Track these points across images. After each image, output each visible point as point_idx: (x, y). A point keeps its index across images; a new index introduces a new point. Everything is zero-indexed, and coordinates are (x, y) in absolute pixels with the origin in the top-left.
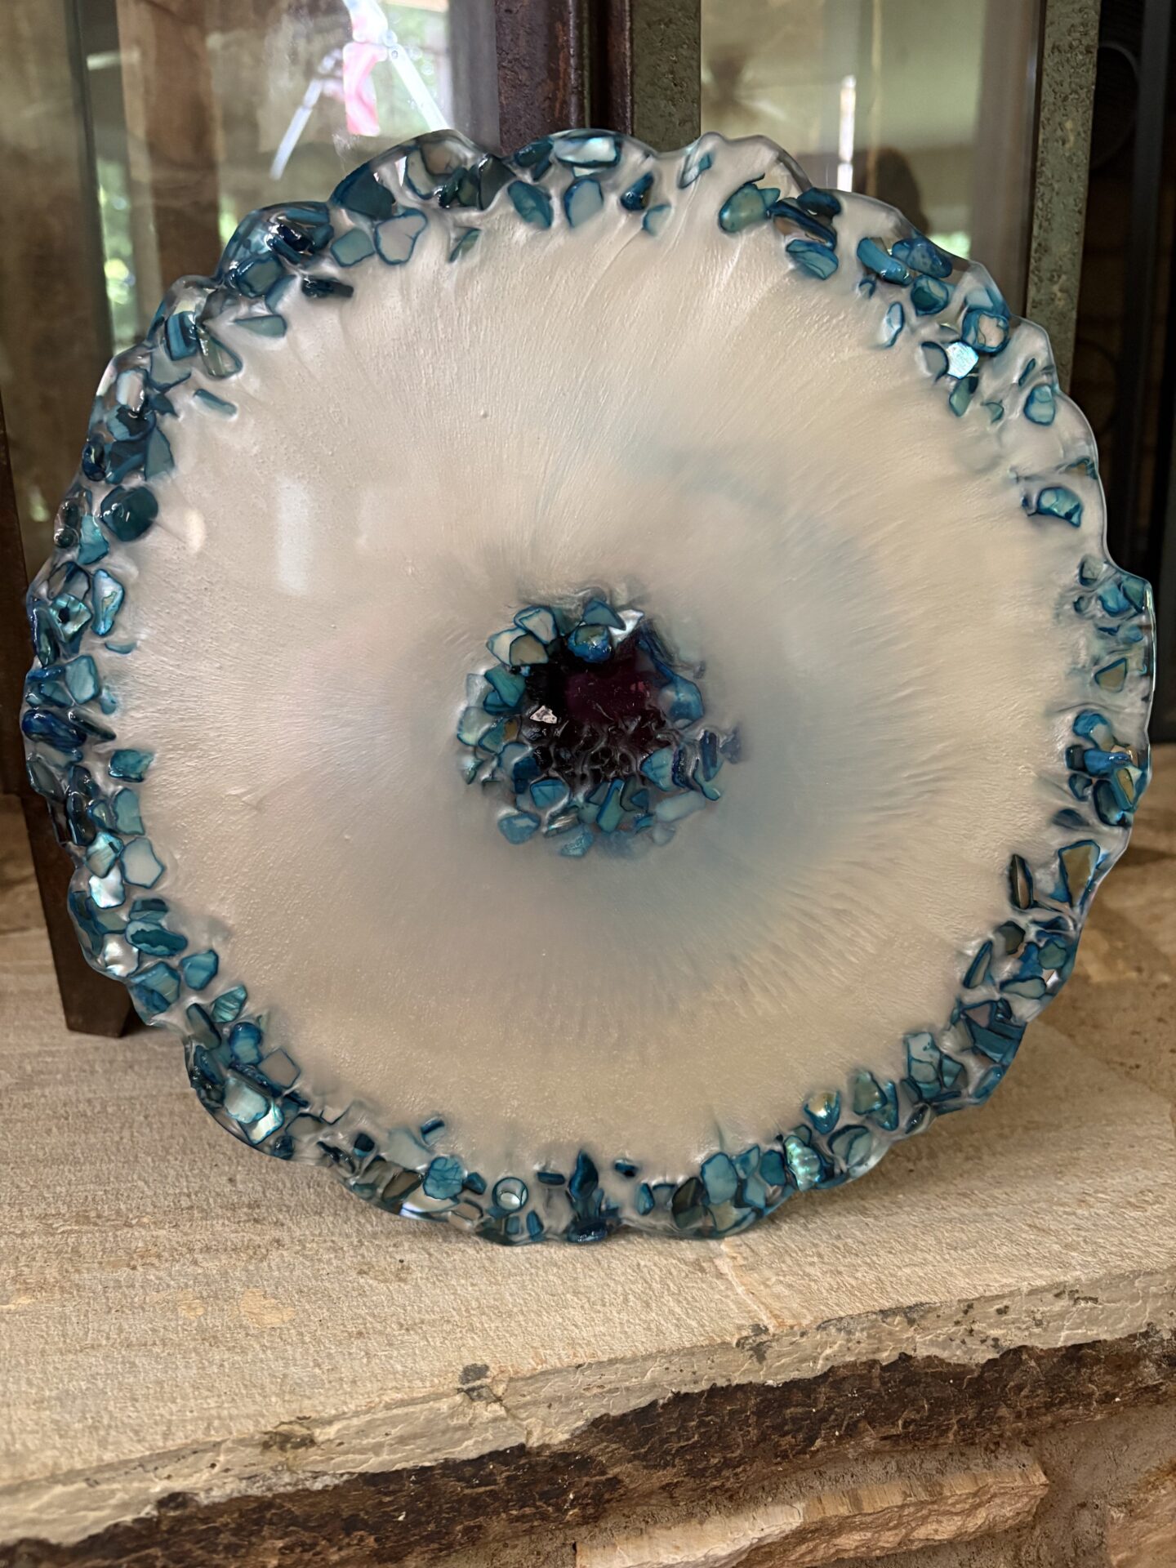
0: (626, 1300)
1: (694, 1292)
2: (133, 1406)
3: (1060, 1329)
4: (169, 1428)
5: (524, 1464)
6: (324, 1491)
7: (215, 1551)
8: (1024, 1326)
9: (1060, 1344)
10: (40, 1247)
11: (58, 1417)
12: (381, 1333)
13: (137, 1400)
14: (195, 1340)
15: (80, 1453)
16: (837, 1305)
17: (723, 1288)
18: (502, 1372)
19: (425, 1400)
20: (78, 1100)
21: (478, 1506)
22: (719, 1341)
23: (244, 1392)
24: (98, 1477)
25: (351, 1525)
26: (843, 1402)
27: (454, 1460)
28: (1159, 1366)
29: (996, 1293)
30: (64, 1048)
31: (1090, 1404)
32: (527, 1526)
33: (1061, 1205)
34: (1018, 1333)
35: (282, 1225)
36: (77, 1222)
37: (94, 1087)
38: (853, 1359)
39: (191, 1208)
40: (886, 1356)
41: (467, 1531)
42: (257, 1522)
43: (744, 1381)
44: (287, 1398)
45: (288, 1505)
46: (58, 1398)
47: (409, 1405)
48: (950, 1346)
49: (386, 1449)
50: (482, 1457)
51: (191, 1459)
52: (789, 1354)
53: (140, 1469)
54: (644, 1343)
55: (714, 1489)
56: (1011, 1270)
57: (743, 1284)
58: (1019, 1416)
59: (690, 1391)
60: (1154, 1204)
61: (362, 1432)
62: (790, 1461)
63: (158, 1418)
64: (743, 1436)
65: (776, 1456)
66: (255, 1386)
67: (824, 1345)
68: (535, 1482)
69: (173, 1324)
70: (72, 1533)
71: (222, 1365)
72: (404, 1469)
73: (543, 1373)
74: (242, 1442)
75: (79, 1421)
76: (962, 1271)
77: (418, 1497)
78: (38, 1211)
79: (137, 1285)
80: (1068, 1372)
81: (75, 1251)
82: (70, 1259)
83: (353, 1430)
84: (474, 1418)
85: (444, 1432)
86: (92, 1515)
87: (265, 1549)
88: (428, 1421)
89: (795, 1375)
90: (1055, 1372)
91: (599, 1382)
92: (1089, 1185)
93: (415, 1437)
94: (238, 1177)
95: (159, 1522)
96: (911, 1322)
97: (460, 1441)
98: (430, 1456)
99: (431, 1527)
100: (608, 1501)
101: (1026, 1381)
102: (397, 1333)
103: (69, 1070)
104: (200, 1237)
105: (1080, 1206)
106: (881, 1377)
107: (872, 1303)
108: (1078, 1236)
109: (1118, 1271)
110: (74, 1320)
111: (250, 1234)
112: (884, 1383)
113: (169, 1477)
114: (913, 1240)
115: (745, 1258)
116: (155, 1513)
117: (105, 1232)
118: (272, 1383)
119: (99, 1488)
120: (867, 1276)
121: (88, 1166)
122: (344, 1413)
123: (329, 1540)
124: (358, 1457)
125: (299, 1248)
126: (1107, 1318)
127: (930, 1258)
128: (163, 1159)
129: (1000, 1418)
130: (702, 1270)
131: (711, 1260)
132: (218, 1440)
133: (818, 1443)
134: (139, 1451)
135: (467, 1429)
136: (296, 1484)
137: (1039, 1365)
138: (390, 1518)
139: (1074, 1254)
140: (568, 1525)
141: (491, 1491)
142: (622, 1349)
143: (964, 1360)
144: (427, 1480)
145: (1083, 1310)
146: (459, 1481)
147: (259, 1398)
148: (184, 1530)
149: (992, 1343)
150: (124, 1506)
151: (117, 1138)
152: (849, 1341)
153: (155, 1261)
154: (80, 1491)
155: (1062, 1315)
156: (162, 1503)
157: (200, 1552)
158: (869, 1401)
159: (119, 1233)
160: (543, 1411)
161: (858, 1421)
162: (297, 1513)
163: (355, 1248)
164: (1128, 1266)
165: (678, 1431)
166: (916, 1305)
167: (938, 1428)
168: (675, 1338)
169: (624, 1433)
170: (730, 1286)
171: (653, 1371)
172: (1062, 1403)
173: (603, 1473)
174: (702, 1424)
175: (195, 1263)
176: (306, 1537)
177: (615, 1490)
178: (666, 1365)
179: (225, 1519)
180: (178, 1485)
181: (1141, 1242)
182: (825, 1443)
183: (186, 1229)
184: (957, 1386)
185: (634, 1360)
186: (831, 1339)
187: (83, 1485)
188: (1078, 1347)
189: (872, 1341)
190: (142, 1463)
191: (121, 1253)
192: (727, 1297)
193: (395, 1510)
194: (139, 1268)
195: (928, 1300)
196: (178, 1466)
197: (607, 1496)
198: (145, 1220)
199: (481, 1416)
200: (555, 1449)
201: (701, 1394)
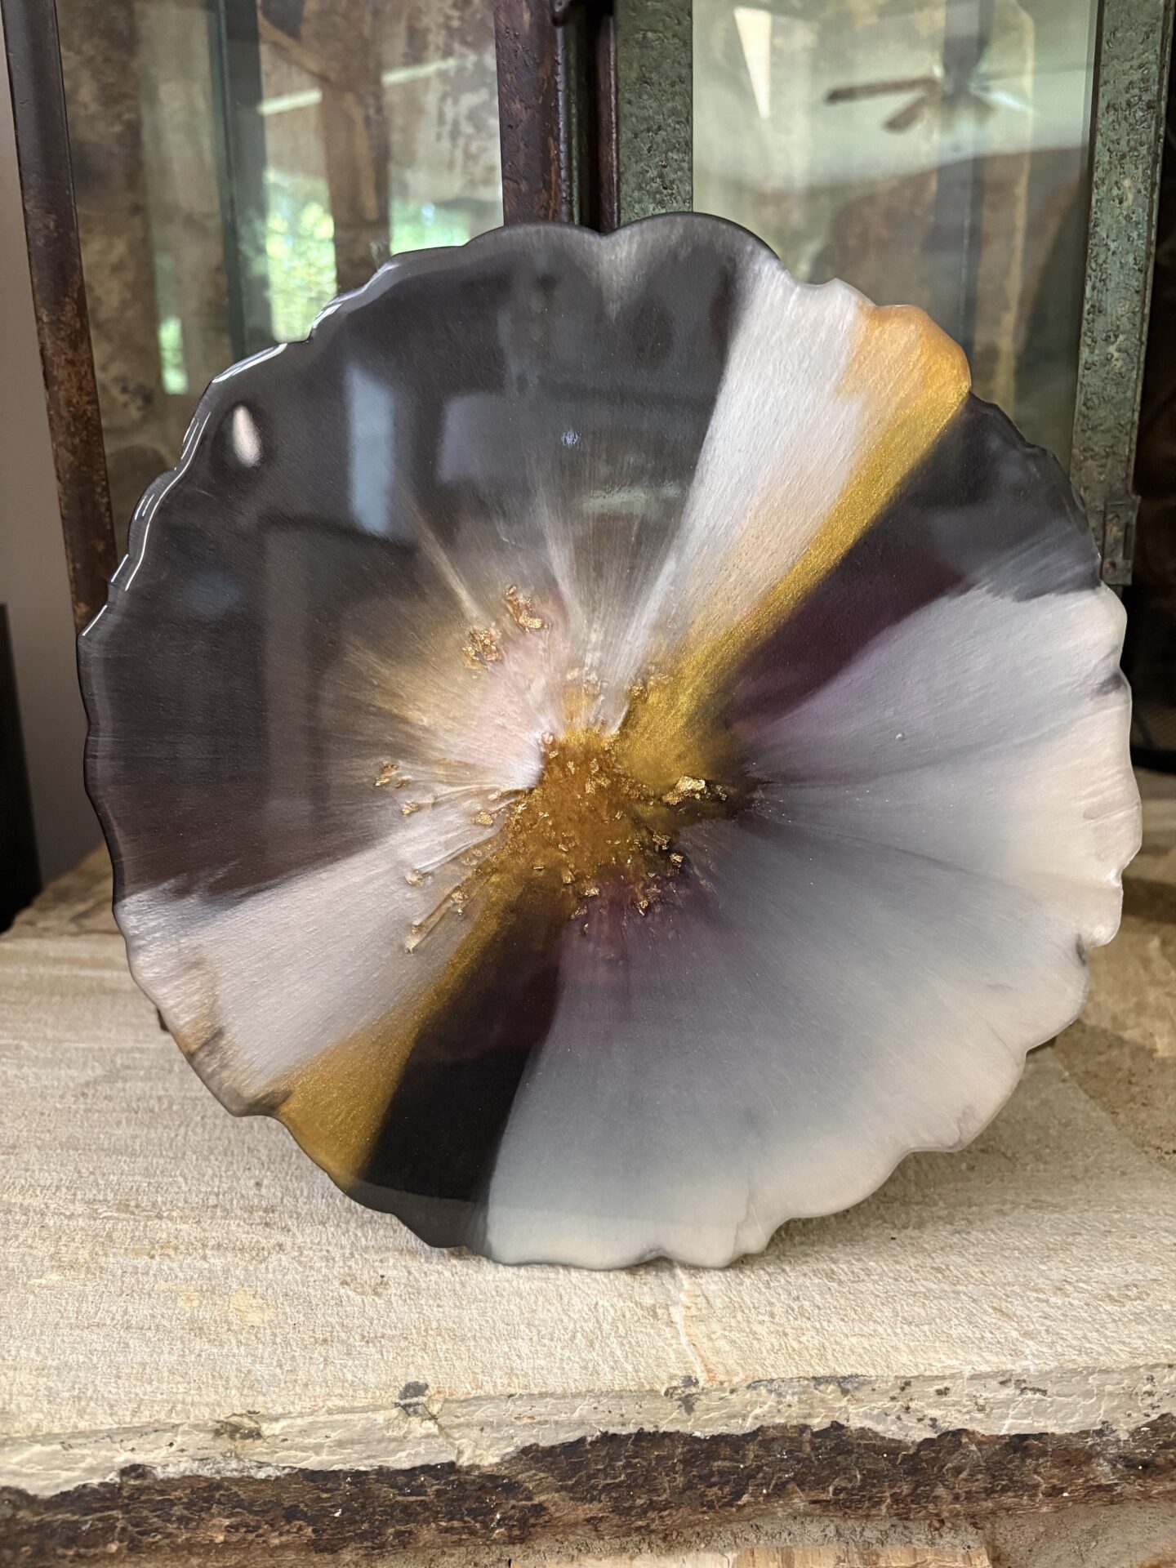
0: (574, 1337)
1: (640, 1336)
2: (116, 1383)
3: (1004, 1417)
4: (139, 1407)
5: (453, 1481)
6: (266, 1481)
7: (169, 1521)
8: (965, 1410)
9: (1003, 1432)
10: (82, 1229)
11: (51, 1384)
12: (343, 1342)
13: (119, 1378)
14: (184, 1329)
15: (61, 1419)
16: (773, 1366)
17: (669, 1336)
18: (439, 1392)
19: (364, 1410)
20: (151, 1097)
21: (408, 1513)
22: (648, 1387)
23: (210, 1382)
24: (72, 1442)
25: (291, 1514)
26: (772, 1462)
27: (388, 1468)
28: (1114, 1466)
29: (936, 1373)
30: (153, 1046)
31: (1035, 1495)
32: (455, 1538)
33: (1036, 1291)
34: (957, 1415)
35: (289, 1231)
36: (118, 1210)
37: (168, 1085)
38: (782, 1421)
39: (215, 1206)
40: (818, 1423)
41: (398, 1534)
42: (206, 1500)
43: (671, 1429)
44: (245, 1392)
45: (235, 1489)
46: (57, 1368)
47: (349, 1412)
48: (885, 1421)
49: (325, 1450)
50: (414, 1469)
51: (153, 1436)
52: (718, 1409)
53: (108, 1440)
54: (576, 1380)
55: (638, 1529)
56: (959, 1351)
57: (688, 1335)
58: (957, 1498)
59: (618, 1432)
60: (1135, 1300)
61: (303, 1432)
62: (717, 1512)
63: (133, 1396)
64: (669, 1482)
65: (703, 1505)
66: (221, 1378)
67: (754, 1404)
68: (464, 1499)
69: (170, 1312)
70: (46, 1488)
71: (200, 1355)
72: (340, 1471)
73: (475, 1398)
74: (196, 1427)
75: (68, 1391)
76: (908, 1346)
77: (353, 1498)
78: (89, 1196)
79: (151, 1272)
80: (1011, 1461)
81: (109, 1236)
82: (103, 1243)
83: (296, 1429)
84: (409, 1432)
85: (380, 1441)
86: (64, 1475)
87: (214, 1525)
88: (365, 1430)
89: (722, 1429)
90: (996, 1458)
91: (529, 1413)
92: (1073, 1273)
93: (352, 1442)
94: (265, 1182)
95: (121, 1488)
96: (845, 1392)
97: (394, 1452)
98: (366, 1462)
99: (365, 1526)
100: (534, 1526)
101: (966, 1464)
102: (357, 1344)
103: (151, 1067)
104: (215, 1235)
105: (1055, 1294)
106: (811, 1442)
107: (808, 1368)
108: (1043, 1324)
109: (1071, 1366)
110: (90, 1299)
111: (259, 1237)
112: (815, 1449)
113: (133, 1450)
114: (871, 1310)
115: (699, 1309)
116: (118, 1480)
117: (139, 1221)
118: (236, 1376)
119: (71, 1451)
120: (810, 1339)
121: (141, 1159)
122: (290, 1413)
123: (272, 1525)
124: (300, 1454)
125: (296, 1254)
126: (1056, 1412)
127: (881, 1330)
128: (207, 1159)
129: (936, 1497)
130: (655, 1316)
131: (667, 1307)
132: (177, 1422)
133: (745, 1498)
134: (109, 1423)
135: (402, 1441)
136: (241, 1471)
137: (980, 1450)
138: (327, 1513)
139: (1030, 1343)
140: (495, 1542)
141: (422, 1501)
142: (554, 1384)
143: (900, 1436)
144: (363, 1483)
145: (1029, 1401)
146: (392, 1487)
147: (221, 1389)
148: (143, 1498)
149: (930, 1423)
150: (92, 1470)
151: (172, 1135)
152: (779, 1403)
153: (171, 1252)
154: (55, 1453)
155: (1007, 1403)
156: (124, 1472)
157: (155, 1520)
158: (798, 1463)
159: (149, 1223)
160: (475, 1433)
161: (787, 1482)
162: (243, 1497)
163: (345, 1259)
164: (1083, 1361)
165: (605, 1469)
166: (851, 1376)
167: (870, 1499)
168: (608, 1379)
169: (552, 1464)
170: (677, 1336)
171: (582, 1408)
172: (1005, 1490)
173: (530, 1499)
174: (628, 1465)
175: (204, 1258)
176: (251, 1519)
177: (538, 1516)
178: (595, 1405)
179: (178, 1493)
180: (139, 1458)
181: (1106, 1337)
182: (752, 1499)
183: (205, 1226)
184: (892, 1461)
185: (564, 1396)
186: (761, 1399)
187: (59, 1447)
188: (1023, 1437)
189: (803, 1406)
190: (110, 1435)
191: (146, 1242)
192: (671, 1345)
193: (332, 1506)
194: (157, 1258)
195: (864, 1372)
196: (141, 1441)
197: (532, 1521)
198: (175, 1214)
199: (415, 1430)
200: (484, 1470)
201: (629, 1436)
